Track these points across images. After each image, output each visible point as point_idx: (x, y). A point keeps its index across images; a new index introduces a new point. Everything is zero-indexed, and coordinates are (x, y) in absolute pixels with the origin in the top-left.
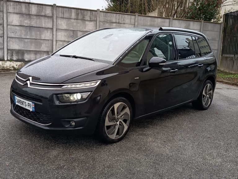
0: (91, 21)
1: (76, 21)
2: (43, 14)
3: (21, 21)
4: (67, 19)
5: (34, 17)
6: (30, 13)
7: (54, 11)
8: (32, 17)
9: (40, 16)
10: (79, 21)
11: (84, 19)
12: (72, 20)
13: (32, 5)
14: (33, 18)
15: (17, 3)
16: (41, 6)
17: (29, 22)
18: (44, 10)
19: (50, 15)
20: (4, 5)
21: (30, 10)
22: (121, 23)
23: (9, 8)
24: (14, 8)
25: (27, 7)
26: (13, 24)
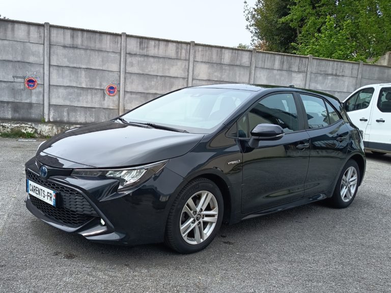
0: (299, 72)
1: (279, 72)
2: (238, 63)
3: (209, 74)
4: (268, 70)
5: (227, 68)
6: (222, 63)
7: (253, 58)
8: (224, 67)
9: (234, 65)
10: (284, 73)
11: (291, 69)
12: (275, 72)
13: (226, 50)
14: (225, 69)
15: (207, 48)
16: (237, 52)
17: (219, 75)
18: (239, 58)
19: (247, 64)
20: (191, 51)
21: (223, 57)
22: (339, 76)
23: (197, 55)
24: (203, 55)
25: (219, 53)
26: (199, 78)
